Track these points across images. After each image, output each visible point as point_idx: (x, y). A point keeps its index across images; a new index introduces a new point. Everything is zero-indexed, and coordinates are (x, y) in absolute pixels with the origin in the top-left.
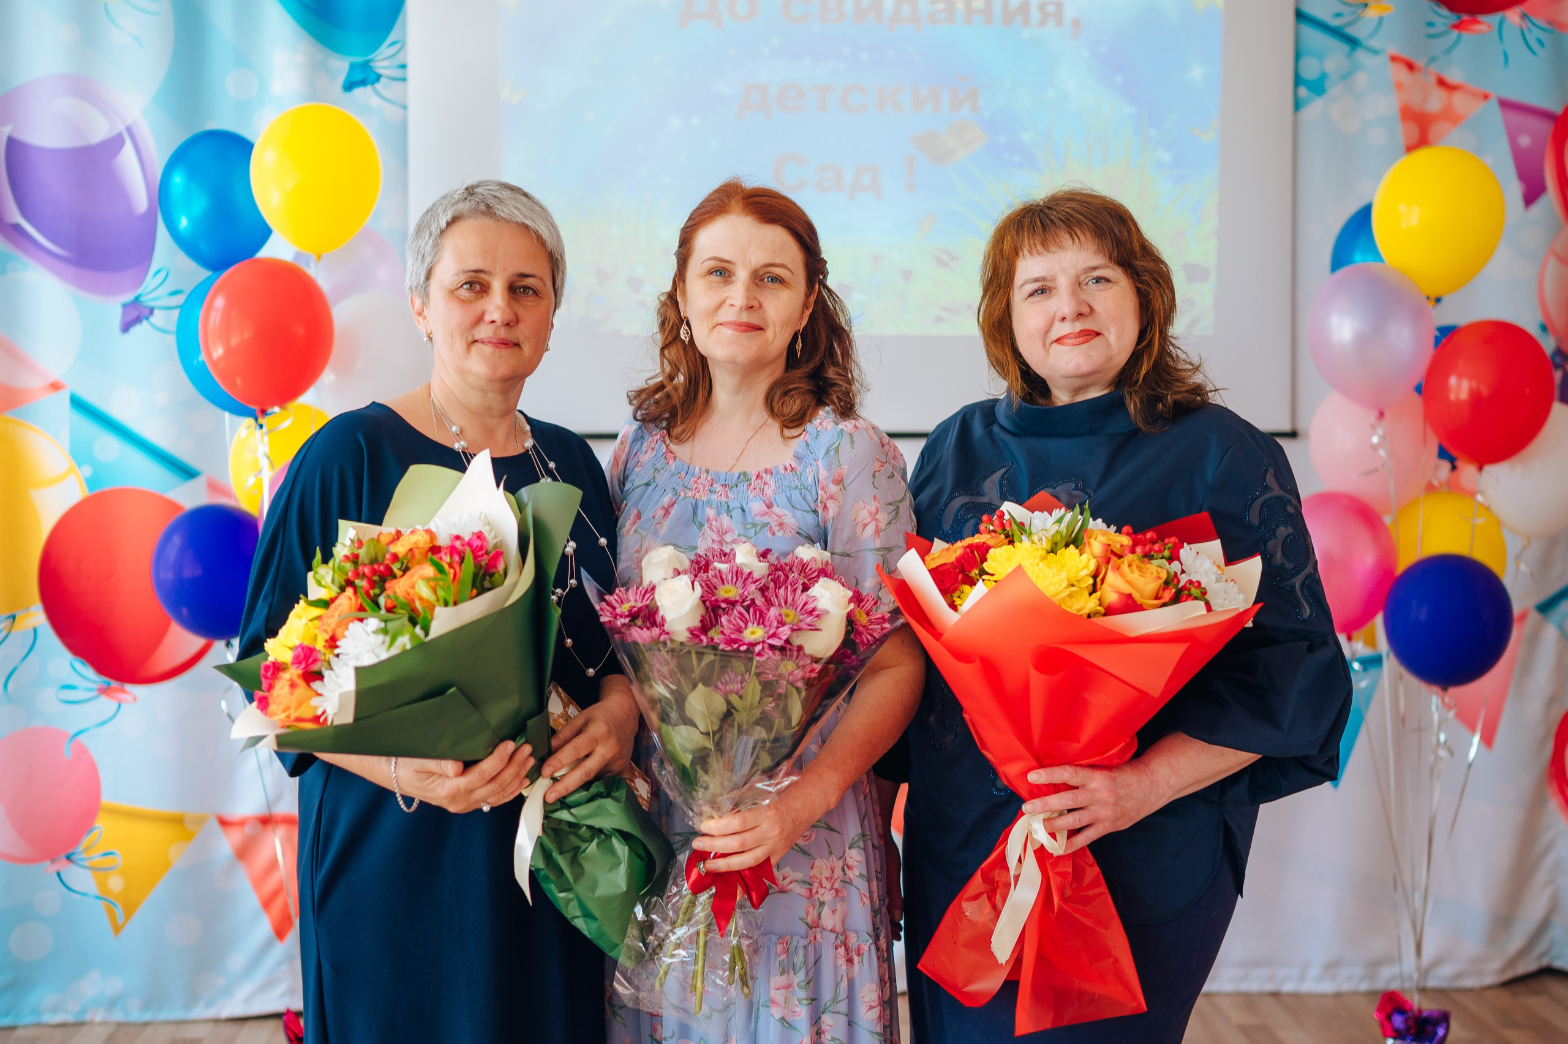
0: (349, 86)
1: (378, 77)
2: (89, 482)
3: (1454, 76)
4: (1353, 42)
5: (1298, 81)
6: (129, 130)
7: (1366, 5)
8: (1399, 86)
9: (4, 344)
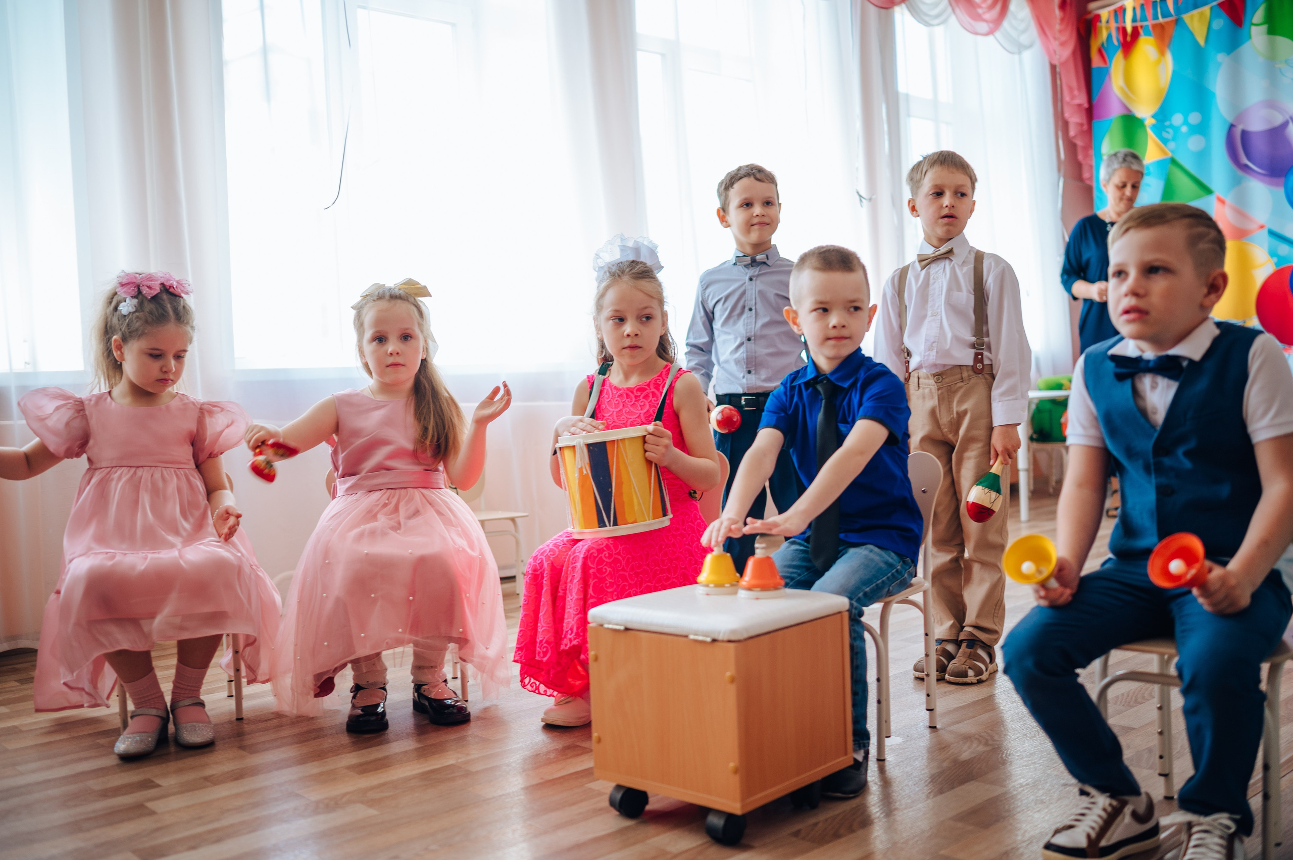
9: (1241, 213)
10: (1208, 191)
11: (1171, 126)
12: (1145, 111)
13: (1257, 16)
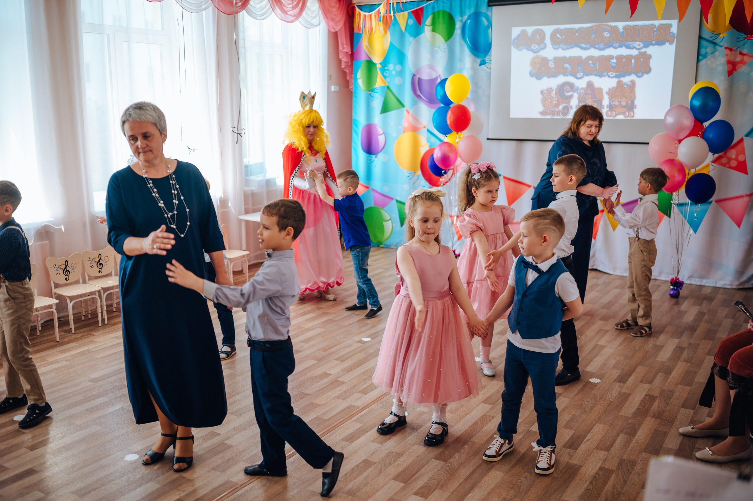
0: (480, 65)
1: (486, 63)
2: (430, 146)
3: (745, 51)
4: (715, 44)
5: (698, 54)
6: (439, 76)
7: (720, 34)
8: (727, 55)
9: (416, 119)
10: (403, 105)
11: (388, 70)
12: (377, 60)
13: (428, 21)
